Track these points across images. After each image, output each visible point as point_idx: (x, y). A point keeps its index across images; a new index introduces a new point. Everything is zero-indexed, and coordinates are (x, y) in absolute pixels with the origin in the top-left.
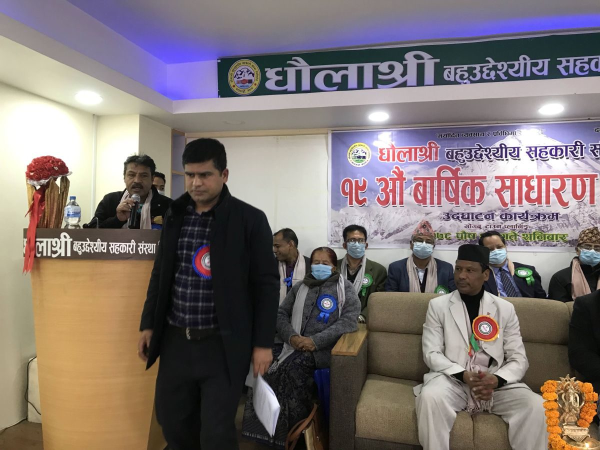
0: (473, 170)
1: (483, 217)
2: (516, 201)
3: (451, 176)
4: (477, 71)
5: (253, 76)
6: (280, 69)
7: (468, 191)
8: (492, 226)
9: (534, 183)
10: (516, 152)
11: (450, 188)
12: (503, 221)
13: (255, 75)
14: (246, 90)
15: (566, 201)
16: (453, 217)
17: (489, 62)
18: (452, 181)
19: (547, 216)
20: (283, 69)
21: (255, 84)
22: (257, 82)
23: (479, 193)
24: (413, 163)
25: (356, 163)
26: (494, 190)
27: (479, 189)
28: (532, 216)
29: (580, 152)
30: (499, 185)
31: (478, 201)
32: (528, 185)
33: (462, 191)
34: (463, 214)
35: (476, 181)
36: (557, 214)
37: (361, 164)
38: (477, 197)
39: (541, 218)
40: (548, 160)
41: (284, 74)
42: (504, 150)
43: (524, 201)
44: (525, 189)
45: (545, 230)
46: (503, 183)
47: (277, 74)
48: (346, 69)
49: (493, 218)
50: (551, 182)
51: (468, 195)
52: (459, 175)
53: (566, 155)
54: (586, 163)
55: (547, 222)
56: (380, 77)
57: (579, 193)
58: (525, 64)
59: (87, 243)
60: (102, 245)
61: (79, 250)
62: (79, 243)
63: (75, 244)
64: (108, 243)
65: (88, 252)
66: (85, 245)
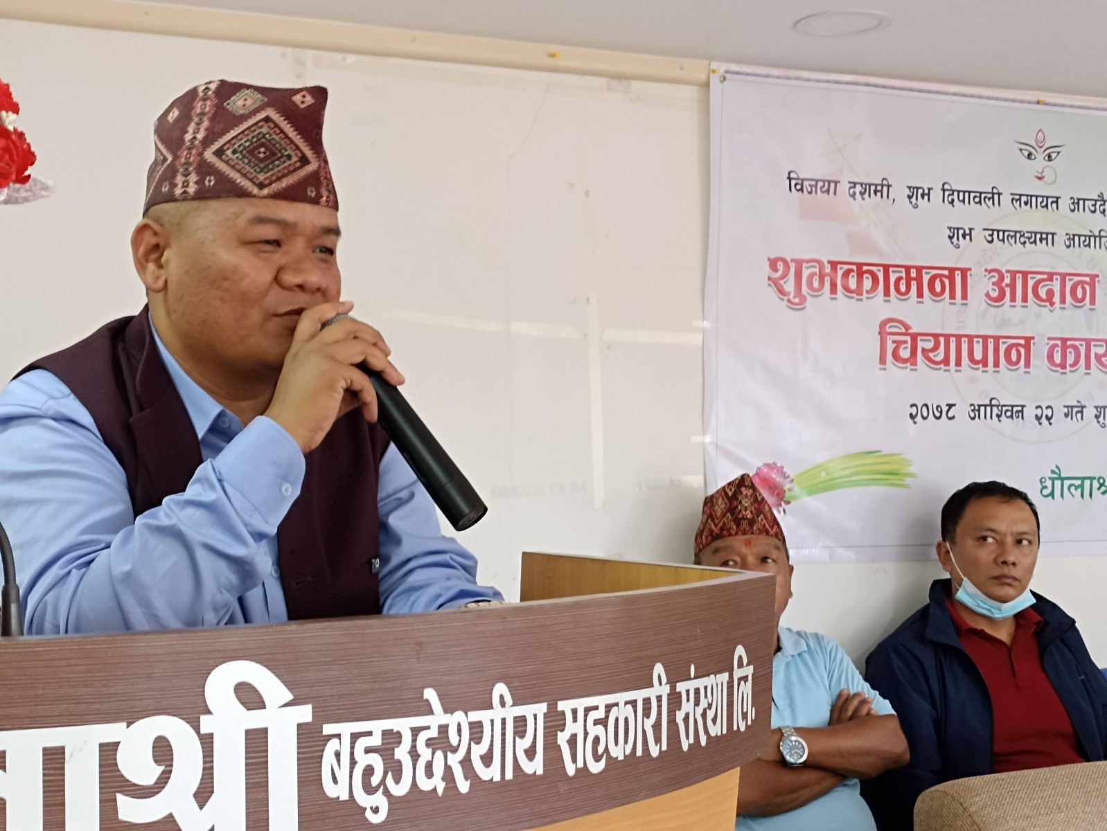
59: (428, 728)
60: (520, 722)
61: (369, 790)
62: (370, 734)
63: (332, 746)
64: (552, 707)
65: (435, 790)
66: (414, 747)
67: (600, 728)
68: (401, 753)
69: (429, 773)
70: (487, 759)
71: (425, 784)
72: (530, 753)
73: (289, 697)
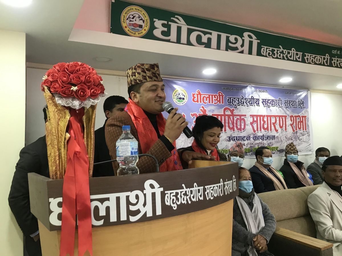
0: (240, 111)
1: (246, 139)
2: (259, 129)
3: (230, 114)
4: (275, 52)
5: (144, 23)
6: (166, 22)
7: (239, 124)
8: (250, 144)
9: (265, 119)
10: (258, 102)
11: (230, 121)
12: (254, 141)
13: (145, 22)
14: (137, 33)
15: (277, 129)
16: (232, 139)
17: (281, 49)
18: (231, 117)
19: (271, 137)
20: (168, 23)
21: (145, 30)
22: (147, 29)
23: (243, 124)
24: (211, 105)
25: (178, 103)
26: (249, 123)
27: (243, 122)
28: (265, 137)
29: (281, 104)
30: (251, 120)
31: (243, 130)
32: (263, 120)
33: (236, 124)
34: (236, 137)
35: (242, 117)
36: (274, 136)
37: (181, 103)
38: (243, 127)
39: (269, 138)
40: (270, 107)
41: (168, 27)
42: (253, 99)
43: (262, 129)
44: (262, 122)
45: (270, 145)
46: (253, 119)
47: (163, 25)
48: (211, 34)
49: (250, 139)
50: (272, 118)
51: (239, 126)
52: (234, 114)
53: (276, 105)
54: (283, 109)
55: (271, 141)
56: (230, 44)
57: (281, 125)
58: (294, 53)
59: (183, 191)
60: (199, 190)
61: (173, 203)
62: (173, 193)
63: (167, 195)
64: (204, 187)
65: (185, 203)
66: (181, 195)
67: (212, 191)
68: (179, 196)
69: (184, 200)
70: (193, 197)
71: (183, 202)
72: (201, 196)
73: (159, 186)
